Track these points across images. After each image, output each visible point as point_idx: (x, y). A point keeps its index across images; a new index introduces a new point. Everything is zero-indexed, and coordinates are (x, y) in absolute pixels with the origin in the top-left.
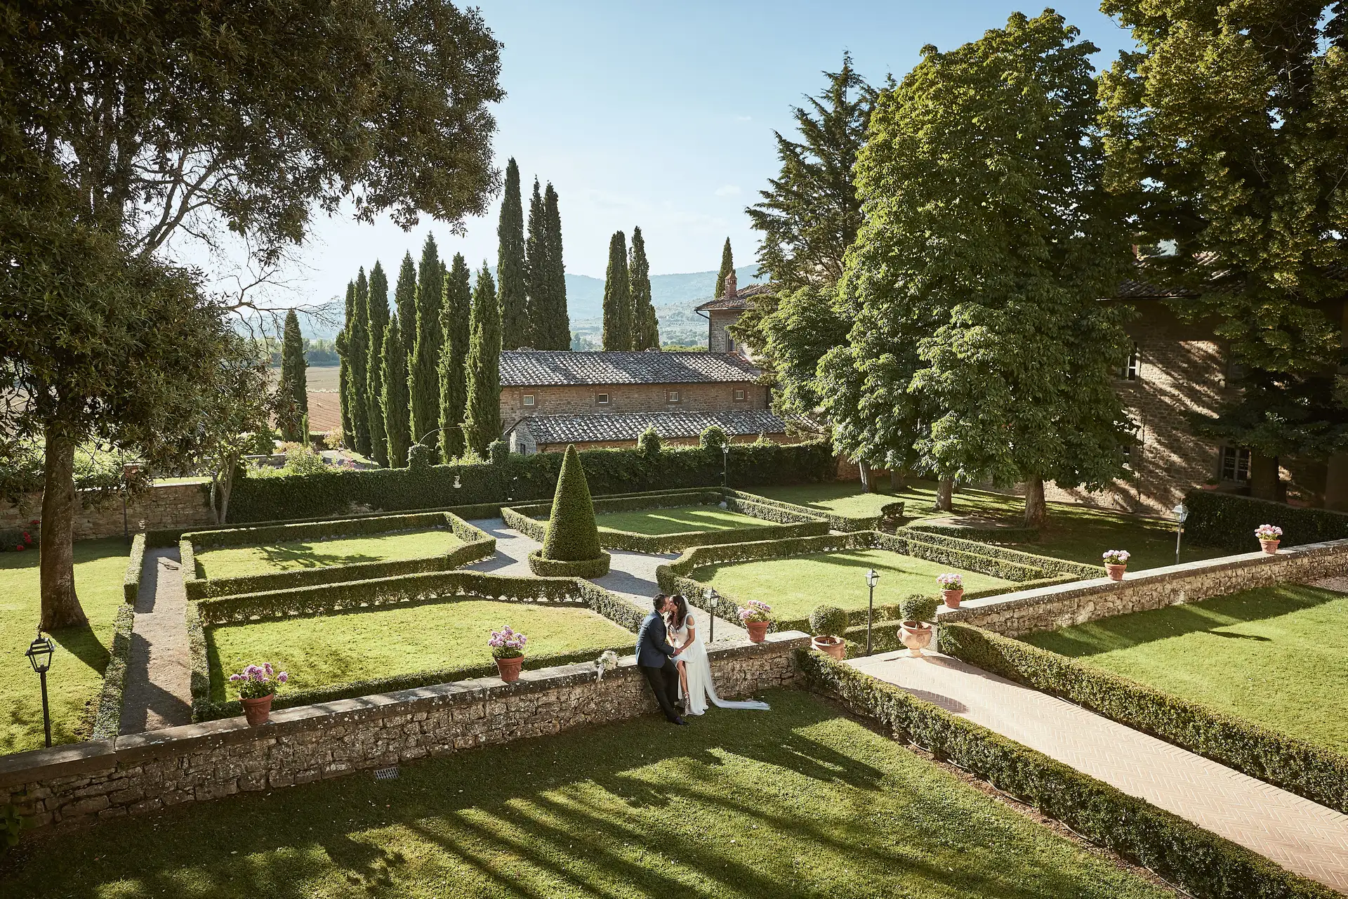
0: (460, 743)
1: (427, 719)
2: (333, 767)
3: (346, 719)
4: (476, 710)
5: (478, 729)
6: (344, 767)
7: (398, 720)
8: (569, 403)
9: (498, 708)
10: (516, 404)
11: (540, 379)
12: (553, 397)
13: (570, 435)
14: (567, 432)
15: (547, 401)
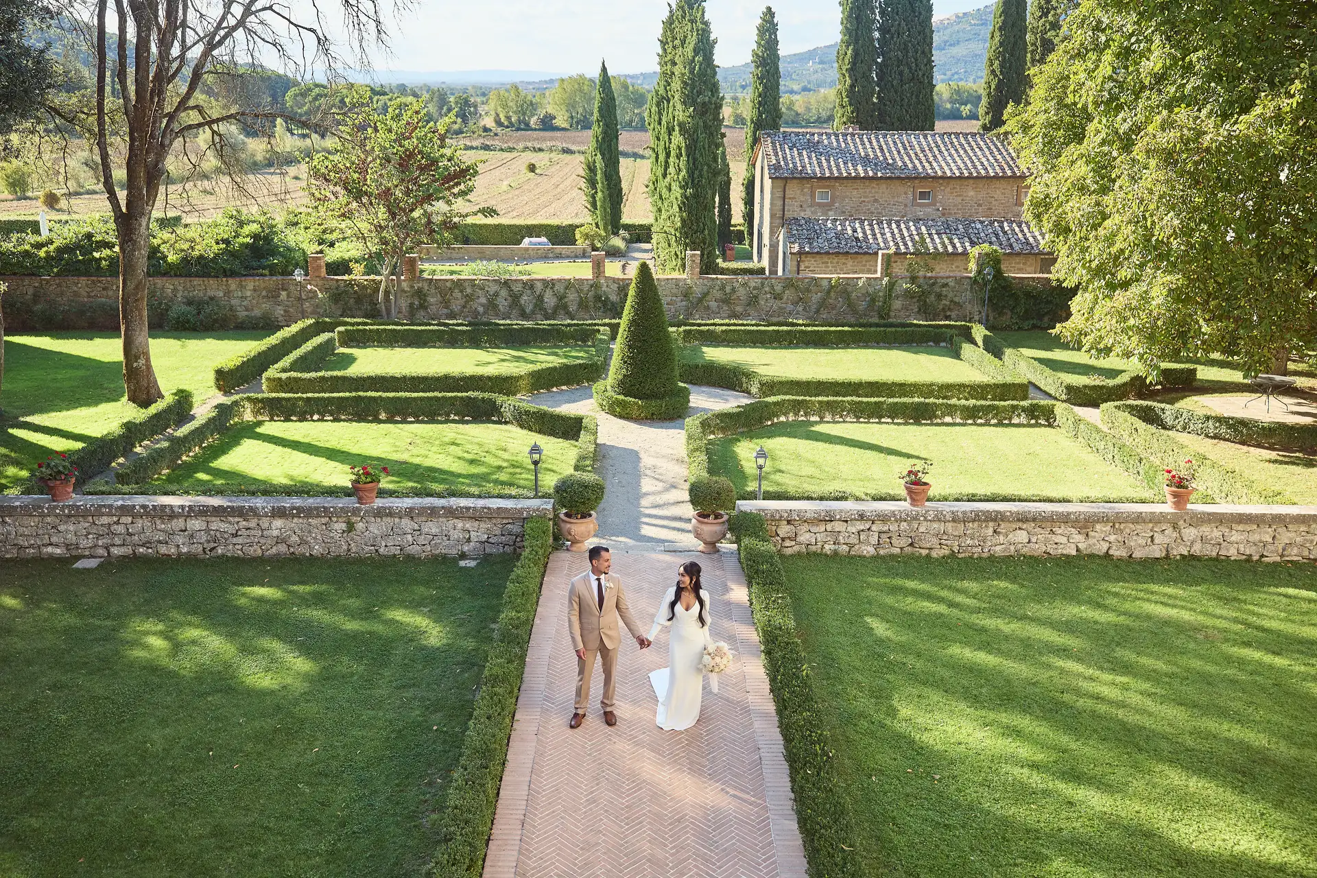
0: (163, 550)
1: (132, 523)
2: (50, 549)
3: (58, 511)
4: (179, 523)
5: (180, 540)
6: (58, 551)
7: (105, 520)
8: (876, 201)
9: (196, 524)
10: (807, 200)
11: (839, 170)
12: (855, 192)
13: (835, 244)
14: (834, 240)
15: (847, 197)
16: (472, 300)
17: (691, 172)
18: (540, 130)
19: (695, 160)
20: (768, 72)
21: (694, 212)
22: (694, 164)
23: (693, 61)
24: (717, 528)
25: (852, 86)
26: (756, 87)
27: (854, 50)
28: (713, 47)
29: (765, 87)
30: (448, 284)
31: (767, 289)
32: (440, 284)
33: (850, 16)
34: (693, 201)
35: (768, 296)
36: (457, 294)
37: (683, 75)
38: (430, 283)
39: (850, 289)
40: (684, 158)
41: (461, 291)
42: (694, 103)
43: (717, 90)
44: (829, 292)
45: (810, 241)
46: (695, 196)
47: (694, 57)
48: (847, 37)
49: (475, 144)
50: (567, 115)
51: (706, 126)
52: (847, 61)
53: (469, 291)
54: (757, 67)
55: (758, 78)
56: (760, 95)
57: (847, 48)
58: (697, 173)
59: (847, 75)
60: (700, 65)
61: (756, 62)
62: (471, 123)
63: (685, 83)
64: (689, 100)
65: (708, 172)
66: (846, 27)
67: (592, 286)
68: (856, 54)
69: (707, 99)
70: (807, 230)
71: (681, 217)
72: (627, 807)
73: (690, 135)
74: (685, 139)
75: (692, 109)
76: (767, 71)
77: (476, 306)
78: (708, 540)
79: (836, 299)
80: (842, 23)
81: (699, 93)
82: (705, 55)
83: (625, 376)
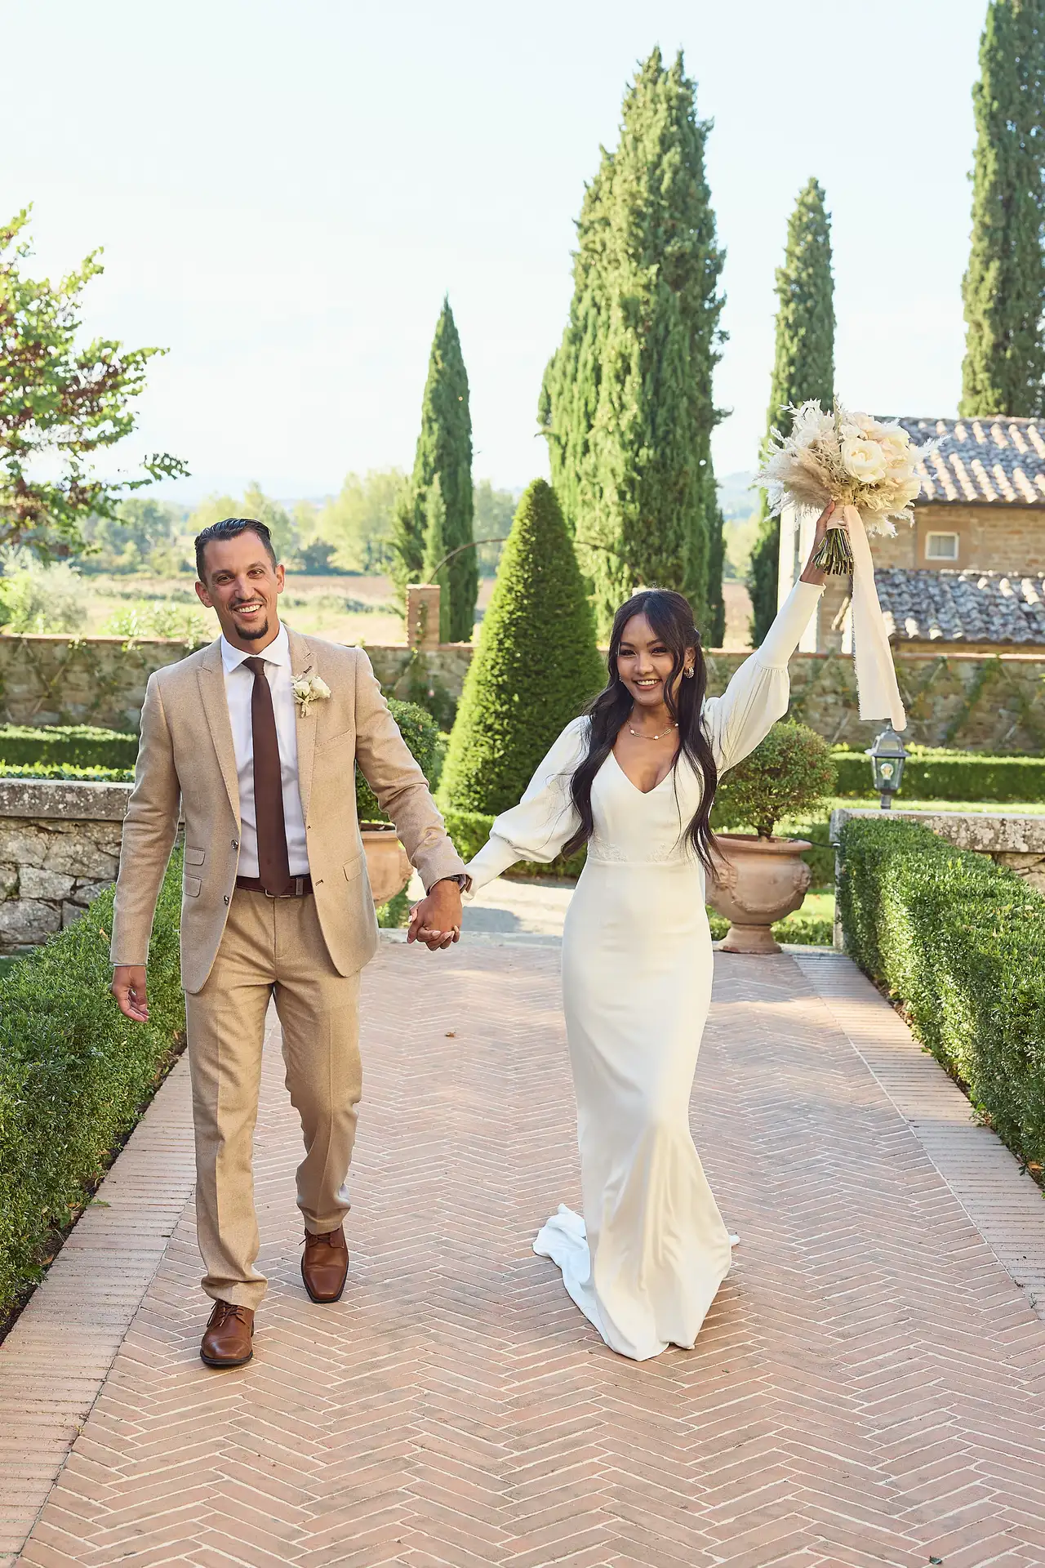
10: (904, 554)
11: (977, 486)
12: (1015, 540)
13: (979, 624)
14: (974, 614)
15: (997, 550)
16: (114, 690)
17: (650, 412)
18: (300, 573)
19: (658, 384)
20: (809, 311)
21: (656, 504)
22: (656, 393)
23: (657, 165)
24: (779, 868)
25: (998, 347)
26: (784, 346)
27: (1001, 271)
28: (703, 137)
29: (804, 343)
30: (59, 652)
31: (827, 683)
32: (41, 649)
33: (989, 202)
34: (653, 477)
35: (830, 699)
36: (78, 675)
37: (633, 196)
38: (15, 648)
39: (1025, 686)
40: (634, 379)
41: (89, 669)
42: (658, 255)
43: (711, 232)
44: (976, 692)
45: (920, 617)
46: (660, 466)
47: (660, 157)
48: (985, 243)
49: (158, 590)
50: (360, 546)
51: (685, 311)
52: (984, 293)
53: (107, 668)
54: (786, 303)
55: (788, 326)
56: (791, 362)
57: (986, 265)
58: (662, 414)
59: (986, 324)
60: (675, 173)
61: (783, 291)
62: (155, 552)
63: (637, 213)
64: (646, 248)
65: (689, 414)
66: (984, 225)
67: (405, 664)
68: (1005, 280)
69: (688, 244)
70: (912, 596)
71: (625, 516)
72: (515, 1403)
73: (648, 329)
74: (638, 336)
75: (654, 268)
76: (807, 310)
77: (122, 705)
78: (752, 906)
79: (993, 710)
80: (974, 215)
81: (671, 235)
82: (685, 157)
83: (485, 762)
